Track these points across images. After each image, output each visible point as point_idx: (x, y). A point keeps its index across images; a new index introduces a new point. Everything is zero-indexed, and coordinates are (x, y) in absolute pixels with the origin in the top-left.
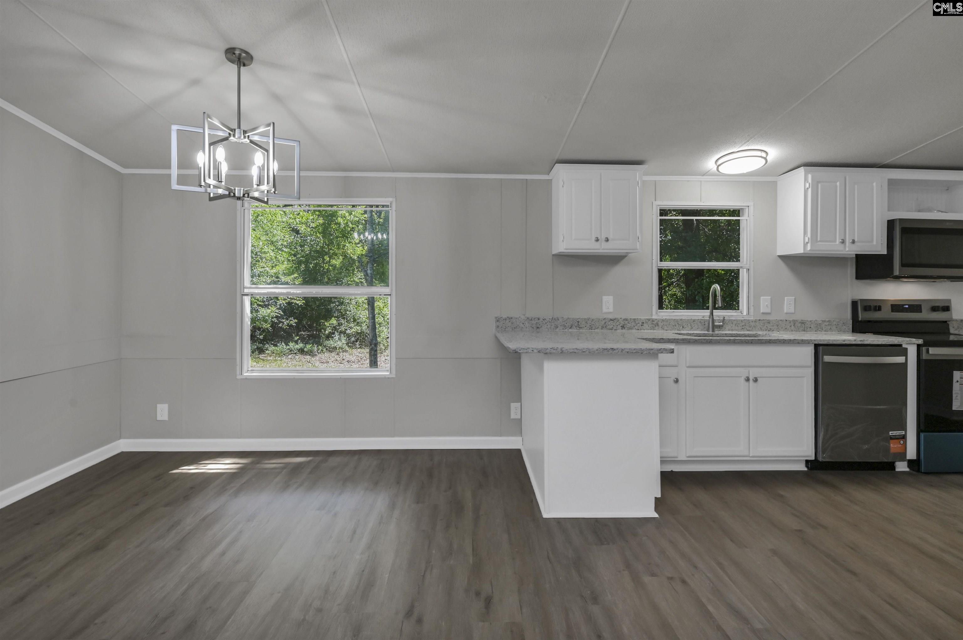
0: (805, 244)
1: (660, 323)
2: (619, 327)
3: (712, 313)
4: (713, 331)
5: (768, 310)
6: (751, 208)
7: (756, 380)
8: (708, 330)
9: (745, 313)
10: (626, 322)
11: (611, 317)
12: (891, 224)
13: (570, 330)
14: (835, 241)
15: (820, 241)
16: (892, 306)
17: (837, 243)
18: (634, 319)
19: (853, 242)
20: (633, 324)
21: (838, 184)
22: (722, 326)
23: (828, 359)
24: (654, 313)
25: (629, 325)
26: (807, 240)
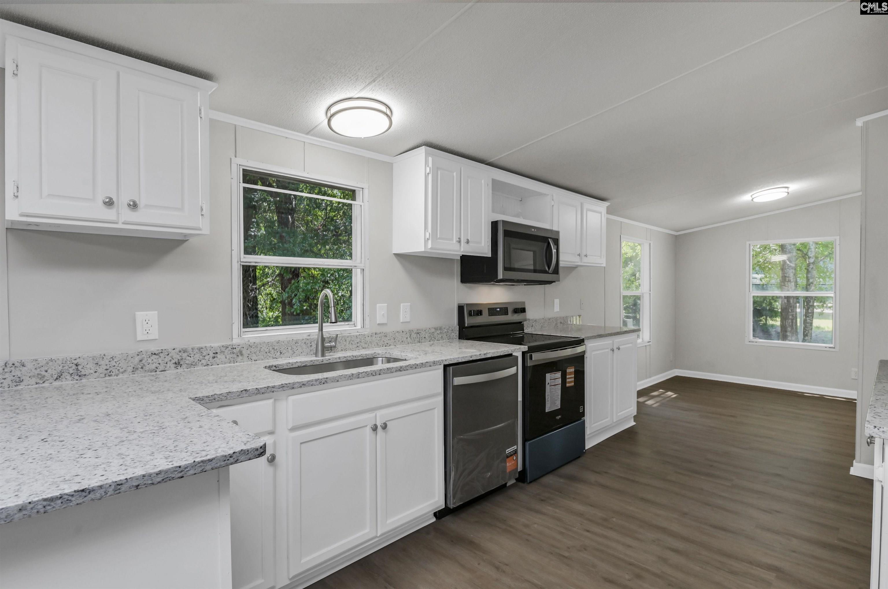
0: (426, 241)
1: (244, 352)
2: (171, 365)
3: (321, 329)
4: (323, 355)
5: (384, 321)
6: (366, 191)
7: (385, 427)
8: (316, 354)
9: (359, 326)
10: (185, 355)
11: (154, 348)
12: (495, 225)
13: (57, 383)
14: (452, 239)
15: (440, 238)
16: (489, 309)
17: (454, 241)
18: (200, 349)
19: (468, 242)
20: (198, 356)
21: (455, 174)
22: (335, 347)
23: (459, 381)
24: (235, 335)
25: (189, 360)
26: (427, 236)
